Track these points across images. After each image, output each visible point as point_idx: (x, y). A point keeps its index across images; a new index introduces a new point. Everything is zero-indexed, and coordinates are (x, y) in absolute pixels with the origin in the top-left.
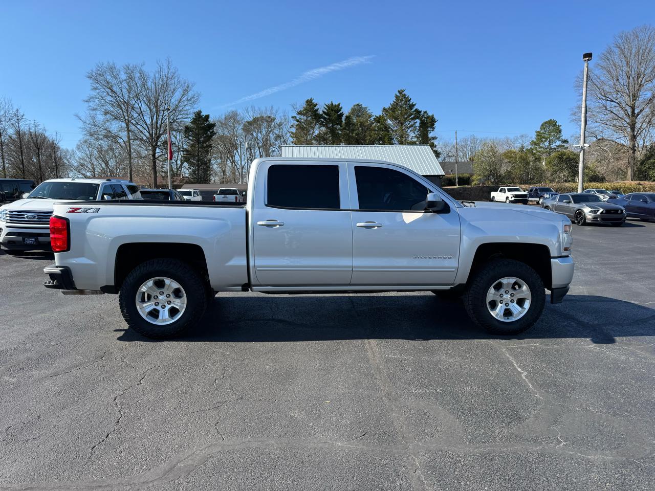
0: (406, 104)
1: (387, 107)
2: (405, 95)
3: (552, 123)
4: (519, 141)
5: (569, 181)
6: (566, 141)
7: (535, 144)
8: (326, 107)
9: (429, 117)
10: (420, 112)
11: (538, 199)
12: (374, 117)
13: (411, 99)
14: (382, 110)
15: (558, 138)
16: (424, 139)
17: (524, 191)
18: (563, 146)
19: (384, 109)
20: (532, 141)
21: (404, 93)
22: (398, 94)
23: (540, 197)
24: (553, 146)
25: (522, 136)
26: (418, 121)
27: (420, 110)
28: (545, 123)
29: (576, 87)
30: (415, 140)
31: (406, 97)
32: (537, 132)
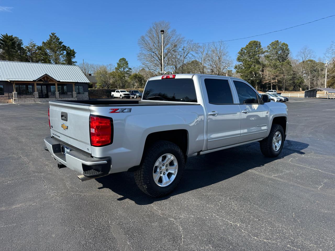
0: (57, 41)
1: (45, 41)
2: (56, 36)
3: (124, 59)
4: (109, 67)
5: (140, 88)
6: (130, 69)
7: (117, 69)
8: (2, 37)
9: (71, 50)
10: (66, 47)
11: (134, 96)
12: (37, 46)
13: (59, 39)
14: (42, 43)
15: (127, 67)
16: (69, 62)
17: (128, 92)
18: (129, 71)
19: (43, 43)
20: (116, 68)
21: (55, 35)
22: (51, 35)
23: (135, 95)
24: (125, 70)
25: (110, 65)
26: (65, 52)
27: (66, 46)
28: (121, 59)
29: (139, 44)
30: (64, 62)
31: (57, 37)
32: (117, 63)
